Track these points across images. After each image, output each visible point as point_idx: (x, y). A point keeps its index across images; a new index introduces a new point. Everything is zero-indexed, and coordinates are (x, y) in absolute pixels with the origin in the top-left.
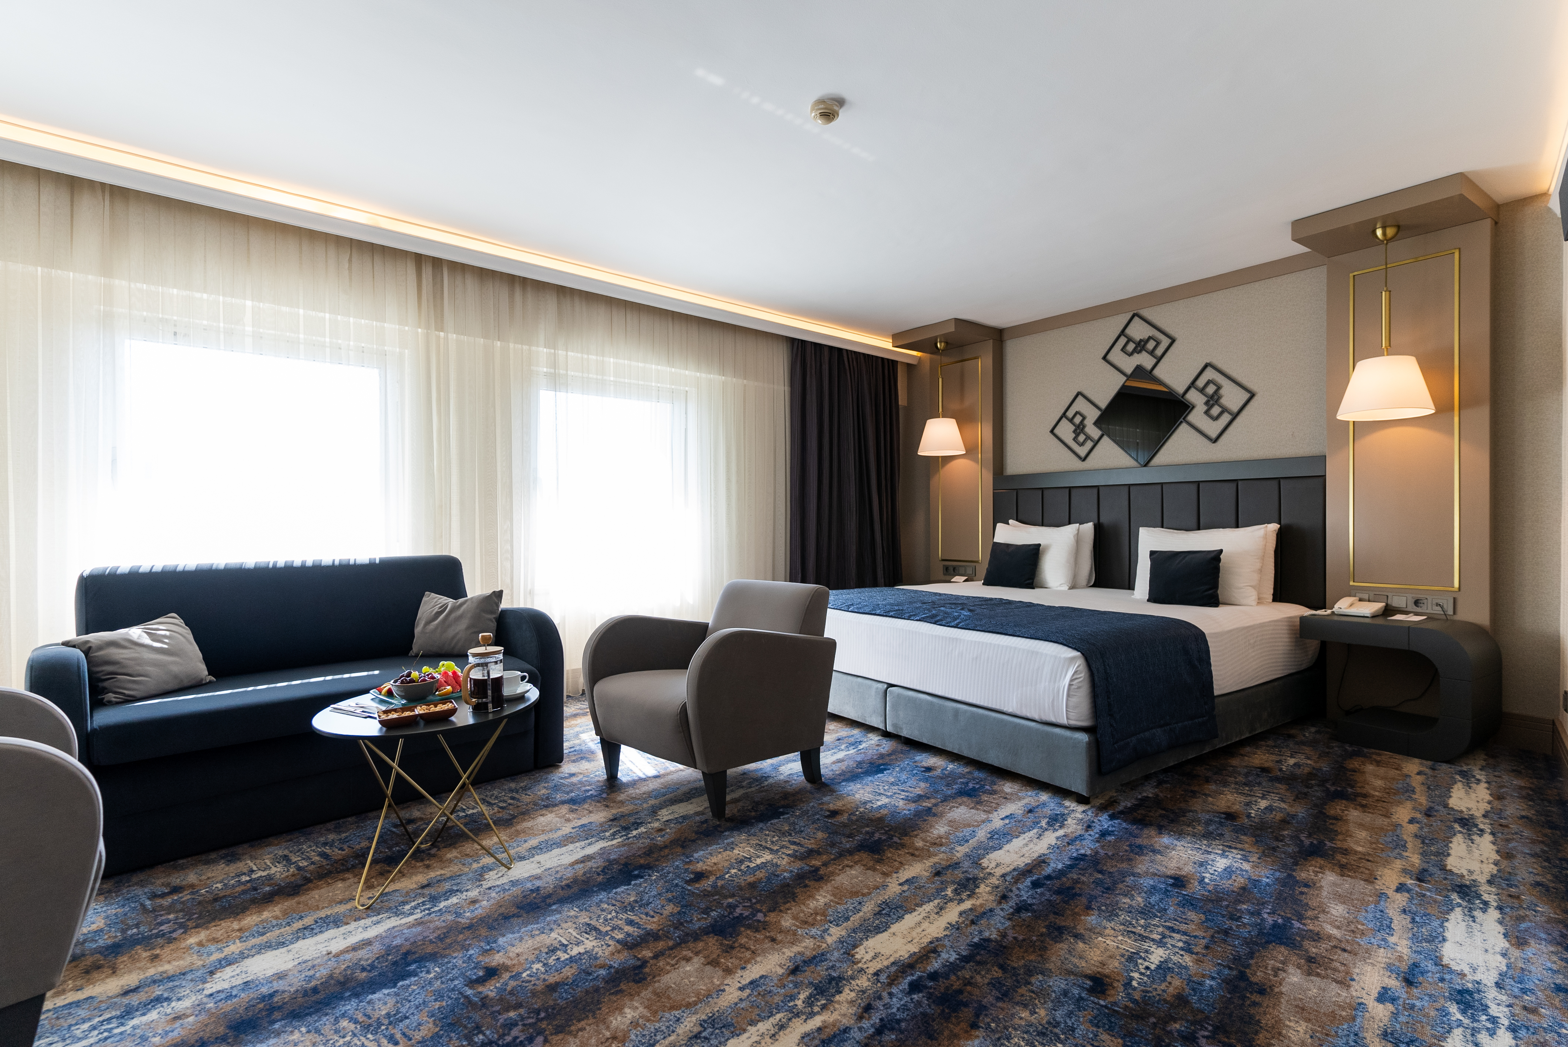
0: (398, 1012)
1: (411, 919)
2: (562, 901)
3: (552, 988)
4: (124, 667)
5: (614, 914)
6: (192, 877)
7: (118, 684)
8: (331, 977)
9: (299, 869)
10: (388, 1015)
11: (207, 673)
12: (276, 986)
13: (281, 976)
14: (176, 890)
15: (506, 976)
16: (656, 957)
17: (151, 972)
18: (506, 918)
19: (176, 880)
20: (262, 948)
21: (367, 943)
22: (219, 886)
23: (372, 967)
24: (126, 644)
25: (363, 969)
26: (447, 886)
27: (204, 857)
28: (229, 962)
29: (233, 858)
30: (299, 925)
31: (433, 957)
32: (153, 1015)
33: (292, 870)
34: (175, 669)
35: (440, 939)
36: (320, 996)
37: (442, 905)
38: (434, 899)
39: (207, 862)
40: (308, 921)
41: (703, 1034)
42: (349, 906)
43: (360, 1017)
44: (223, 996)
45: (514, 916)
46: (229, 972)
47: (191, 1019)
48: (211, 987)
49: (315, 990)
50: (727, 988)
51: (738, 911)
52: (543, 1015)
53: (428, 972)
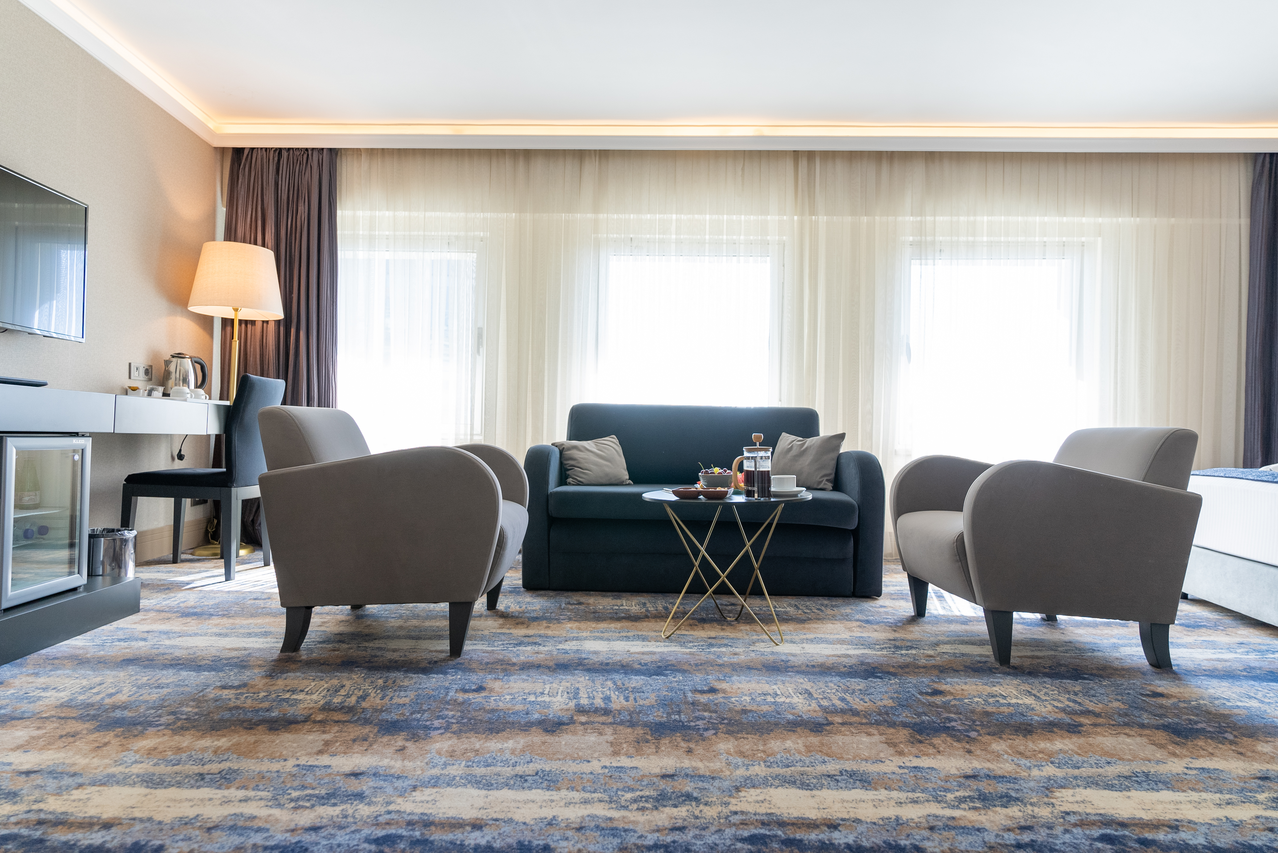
0: (641, 688)
1: (688, 650)
2: (798, 672)
3: (744, 711)
4: (579, 463)
5: (834, 691)
6: (591, 600)
7: (575, 473)
8: (620, 661)
9: (647, 611)
10: (634, 688)
11: (628, 477)
12: (591, 656)
13: (596, 653)
14: (580, 603)
15: (721, 695)
16: (843, 724)
17: (542, 632)
18: (749, 668)
19: (583, 600)
20: (596, 638)
21: (653, 653)
22: (601, 607)
23: (646, 664)
24: (582, 449)
25: (640, 664)
26: (726, 642)
27: (604, 593)
28: (577, 639)
29: (619, 598)
30: (624, 634)
31: (683, 672)
32: (529, 648)
33: (643, 610)
34: (607, 470)
35: (697, 665)
36: (608, 667)
37: (712, 650)
38: (711, 645)
39: (604, 596)
40: (630, 634)
41: (837, 777)
42: (657, 634)
43: (619, 683)
44: (563, 651)
45: (756, 669)
46: (574, 642)
47: (542, 656)
48: (561, 646)
49: (607, 664)
50: (888, 762)
51: (953, 724)
52: (726, 721)
53: (674, 677)
